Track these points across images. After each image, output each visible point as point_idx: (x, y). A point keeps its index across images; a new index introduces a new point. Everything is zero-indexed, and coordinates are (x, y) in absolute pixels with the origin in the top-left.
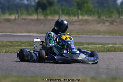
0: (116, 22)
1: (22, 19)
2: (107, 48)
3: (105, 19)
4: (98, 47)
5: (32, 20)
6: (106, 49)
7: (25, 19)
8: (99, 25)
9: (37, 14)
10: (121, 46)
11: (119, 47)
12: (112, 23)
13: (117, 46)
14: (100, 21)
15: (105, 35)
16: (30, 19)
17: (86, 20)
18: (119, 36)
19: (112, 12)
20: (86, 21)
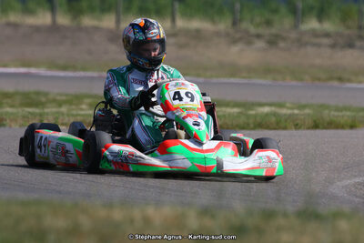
0: (284, 39)
1: (9, 24)
2: (256, 116)
3: (253, 30)
4: (229, 114)
5: (37, 29)
6: (251, 121)
7: (15, 26)
8: (235, 49)
9: (53, 10)
10: (296, 111)
11: (290, 115)
12: (273, 42)
13: (284, 111)
14: (238, 36)
16: (31, 27)
17: (198, 31)
18: (294, 83)
19: (275, 11)
20: (197, 35)
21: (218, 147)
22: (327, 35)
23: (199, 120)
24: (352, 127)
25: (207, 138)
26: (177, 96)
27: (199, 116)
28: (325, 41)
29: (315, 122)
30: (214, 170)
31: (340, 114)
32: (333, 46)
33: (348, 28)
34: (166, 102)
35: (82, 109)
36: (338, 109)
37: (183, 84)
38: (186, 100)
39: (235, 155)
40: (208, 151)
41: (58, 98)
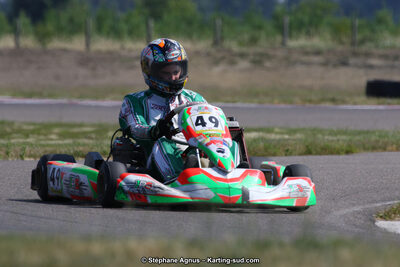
0: (270, 58)
3: (235, 47)
10: (286, 137)
11: (279, 140)
12: (258, 61)
13: (273, 136)
14: (219, 55)
15: (233, 102)
18: (283, 106)
19: (260, 28)
21: (244, 176)
22: (318, 53)
23: (224, 147)
24: (347, 152)
25: (233, 166)
26: (200, 121)
27: (224, 143)
28: (316, 59)
29: (307, 146)
30: (240, 201)
31: (335, 138)
32: (325, 64)
33: (341, 43)
34: (188, 127)
35: (52, 140)
36: (332, 133)
37: (206, 108)
38: (210, 125)
39: (263, 184)
40: (232, 180)
41: (25, 127)
